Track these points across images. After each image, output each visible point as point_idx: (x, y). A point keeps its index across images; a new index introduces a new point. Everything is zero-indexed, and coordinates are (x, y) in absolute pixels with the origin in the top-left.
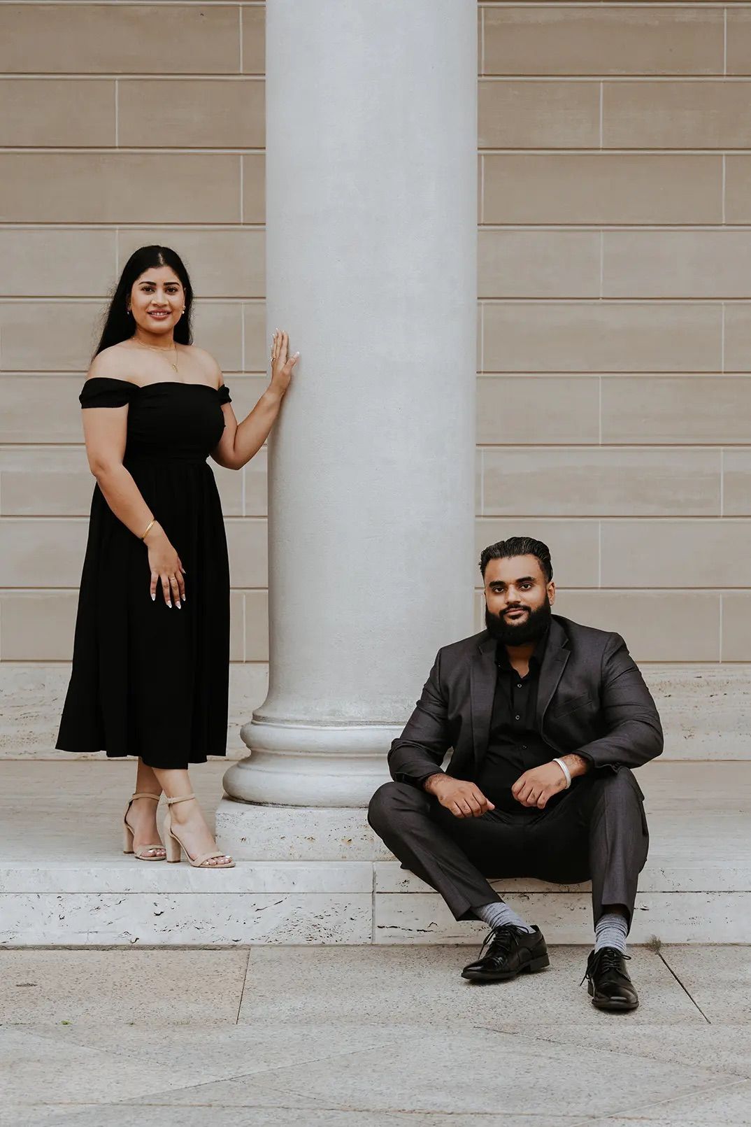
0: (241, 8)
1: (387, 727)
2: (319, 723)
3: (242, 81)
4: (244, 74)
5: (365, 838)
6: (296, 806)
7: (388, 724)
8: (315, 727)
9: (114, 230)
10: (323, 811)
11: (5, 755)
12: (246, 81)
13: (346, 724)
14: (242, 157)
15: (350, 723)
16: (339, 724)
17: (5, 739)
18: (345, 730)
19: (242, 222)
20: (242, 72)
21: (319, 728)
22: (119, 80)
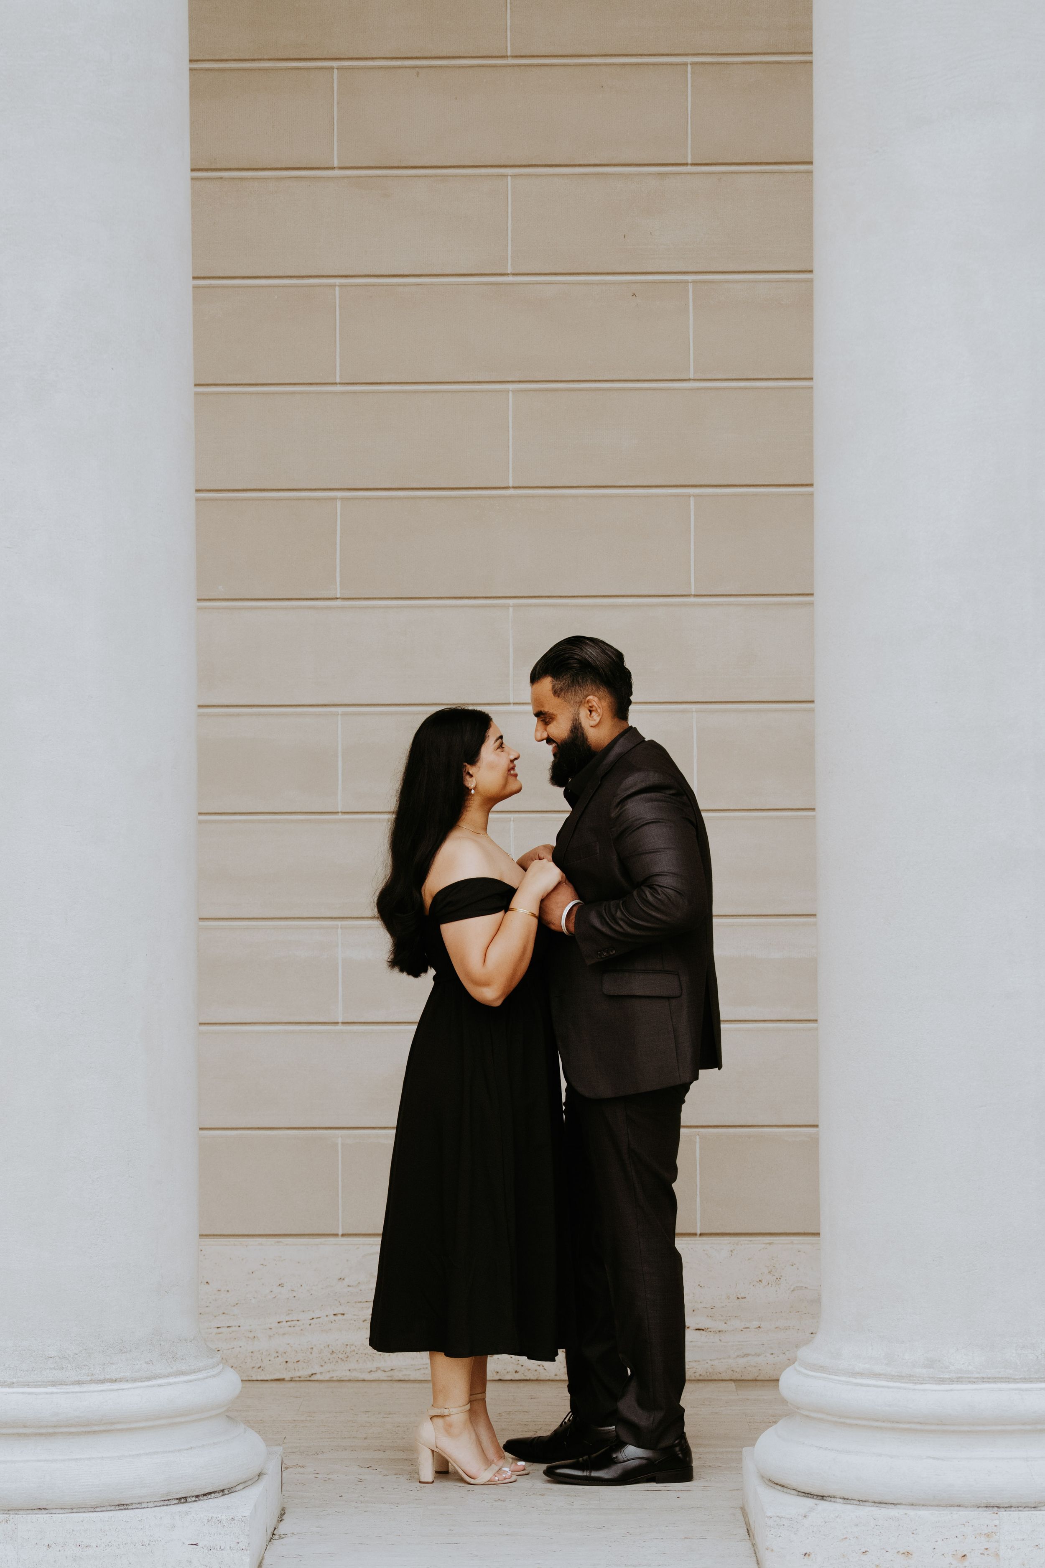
0: (690, 287)
1: (1012, 1386)
2: (910, 1378)
3: (691, 389)
4: (694, 380)
5: (986, 1552)
6: (880, 1503)
7: (1015, 1381)
8: (903, 1385)
9: (507, 607)
10: (924, 1513)
11: (348, 1373)
12: (698, 389)
13: (952, 1381)
14: (692, 499)
15: (959, 1380)
16: (942, 1381)
17: (348, 1349)
18: (951, 1390)
19: (693, 593)
20: (691, 377)
21: (911, 1386)
22: (514, 391)
